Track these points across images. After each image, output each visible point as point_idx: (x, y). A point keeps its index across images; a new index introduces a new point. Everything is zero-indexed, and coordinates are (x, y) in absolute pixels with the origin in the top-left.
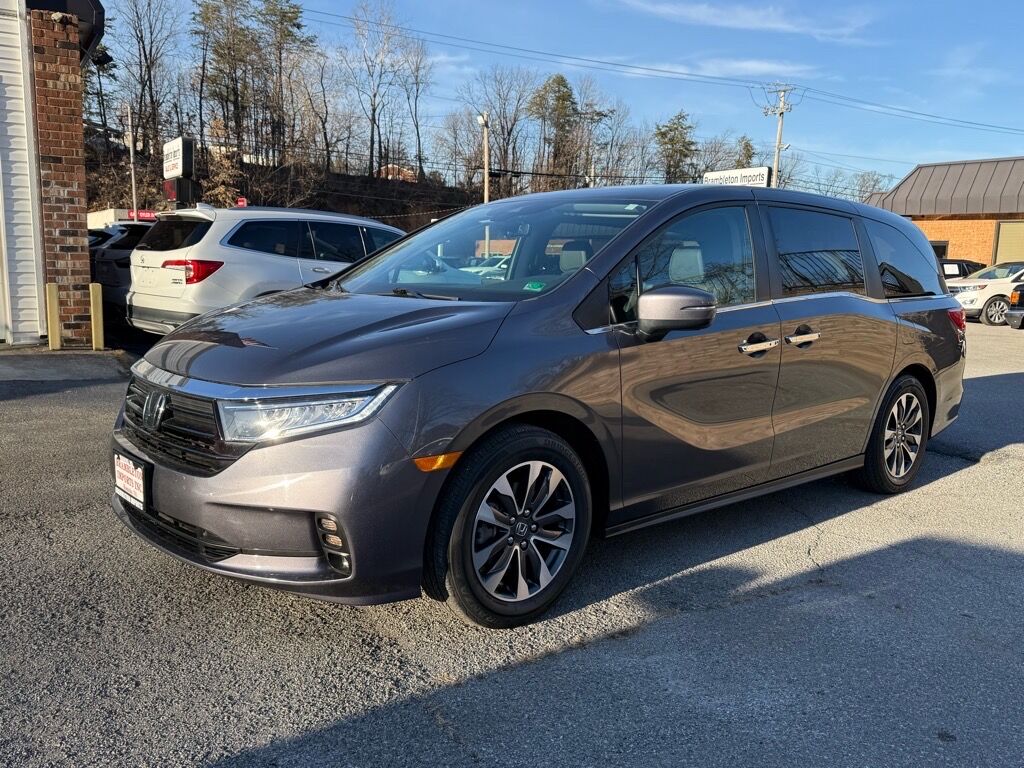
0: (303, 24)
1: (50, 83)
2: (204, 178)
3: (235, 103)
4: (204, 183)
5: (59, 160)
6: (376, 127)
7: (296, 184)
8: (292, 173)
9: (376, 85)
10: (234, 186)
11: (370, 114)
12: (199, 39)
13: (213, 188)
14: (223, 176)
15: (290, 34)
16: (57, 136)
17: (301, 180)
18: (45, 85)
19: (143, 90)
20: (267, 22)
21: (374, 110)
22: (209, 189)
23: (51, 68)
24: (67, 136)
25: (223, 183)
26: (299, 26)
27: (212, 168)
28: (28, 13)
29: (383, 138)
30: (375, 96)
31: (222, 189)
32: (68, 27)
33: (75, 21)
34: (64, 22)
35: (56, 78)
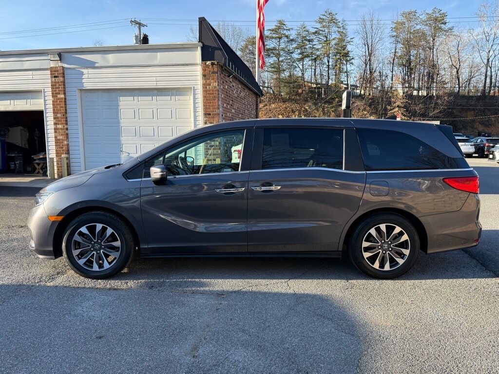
0: (447, 21)
1: (208, 87)
2: (389, 105)
3: (409, 67)
4: (389, 108)
5: (210, 114)
6: (489, 68)
7: (436, 103)
8: (435, 98)
9: (490, 46)
10: (404, 108)
11: (486, 61)
12: (393, 39)
13: (393, 109)
14: (397, 104)
15: (440, 28)
16: (209, 106)
17: (439, 101)
18: (206, 88)
19: (366, 67)
20: (427, 25)
21: (488, 60)
22: (391, 110)
23: (208, 82)
24: (212, 106)
25: (398, 106)
26: (445, 23)
27: (393, 100)
28: (202, 63)
29: (493, 74)
30: (489, 52)
31: (397, 109)
32: (214, 66)
33: (216, 63)
34: (213, 64)
35: (210, 85)
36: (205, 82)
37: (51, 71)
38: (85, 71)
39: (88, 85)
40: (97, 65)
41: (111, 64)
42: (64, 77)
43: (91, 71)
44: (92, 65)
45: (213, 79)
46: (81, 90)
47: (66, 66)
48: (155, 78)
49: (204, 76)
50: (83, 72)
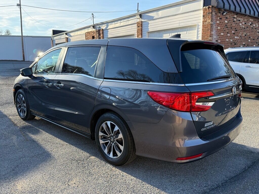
18: (204, 24)
23: (205, 19)
28: (203, 8)
32: (210, 9)
33: (211, 7)
34: (209, 8)
35: (206, 21)
36: (203, 20)
37: (137, 24)
38: (150, 22)
39: (150, 30)
40: (154, 18)
41: (160, 17)
42: (142, 26)
43: (152, 21)
44: (152, 19)
45: (208, 18)
46: (149, 32)
47: (143, 20)
48: (179, 21)
49: (204, 16)
50: (149, 23)
